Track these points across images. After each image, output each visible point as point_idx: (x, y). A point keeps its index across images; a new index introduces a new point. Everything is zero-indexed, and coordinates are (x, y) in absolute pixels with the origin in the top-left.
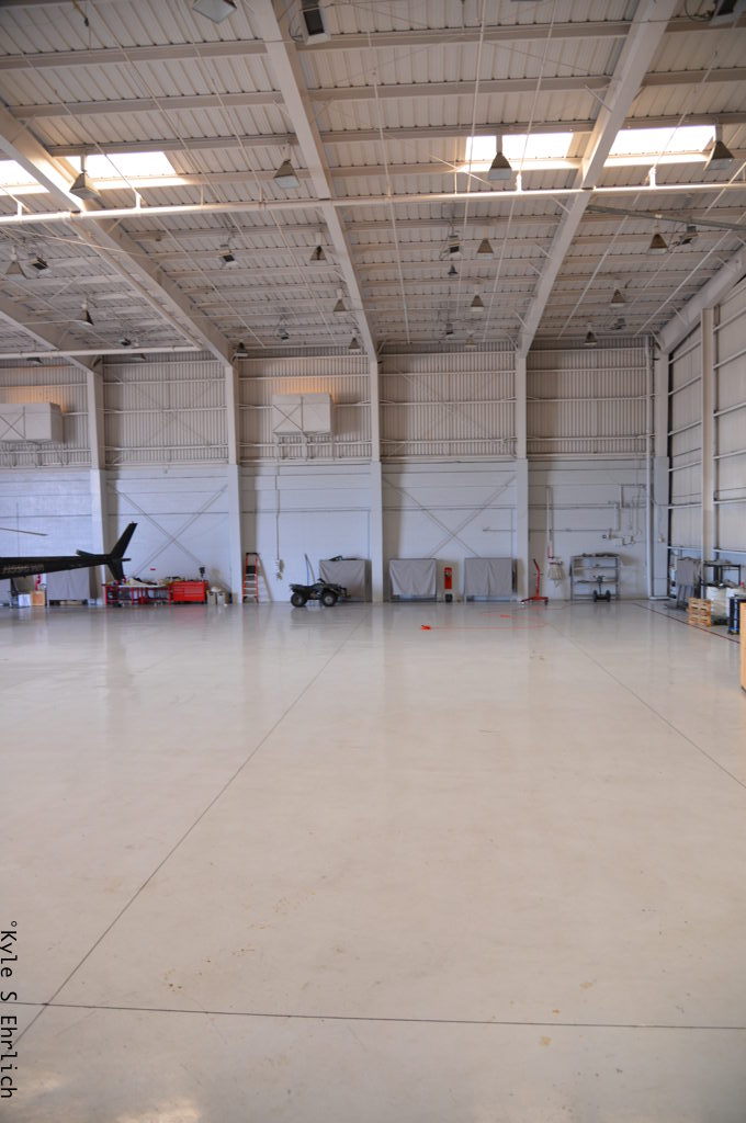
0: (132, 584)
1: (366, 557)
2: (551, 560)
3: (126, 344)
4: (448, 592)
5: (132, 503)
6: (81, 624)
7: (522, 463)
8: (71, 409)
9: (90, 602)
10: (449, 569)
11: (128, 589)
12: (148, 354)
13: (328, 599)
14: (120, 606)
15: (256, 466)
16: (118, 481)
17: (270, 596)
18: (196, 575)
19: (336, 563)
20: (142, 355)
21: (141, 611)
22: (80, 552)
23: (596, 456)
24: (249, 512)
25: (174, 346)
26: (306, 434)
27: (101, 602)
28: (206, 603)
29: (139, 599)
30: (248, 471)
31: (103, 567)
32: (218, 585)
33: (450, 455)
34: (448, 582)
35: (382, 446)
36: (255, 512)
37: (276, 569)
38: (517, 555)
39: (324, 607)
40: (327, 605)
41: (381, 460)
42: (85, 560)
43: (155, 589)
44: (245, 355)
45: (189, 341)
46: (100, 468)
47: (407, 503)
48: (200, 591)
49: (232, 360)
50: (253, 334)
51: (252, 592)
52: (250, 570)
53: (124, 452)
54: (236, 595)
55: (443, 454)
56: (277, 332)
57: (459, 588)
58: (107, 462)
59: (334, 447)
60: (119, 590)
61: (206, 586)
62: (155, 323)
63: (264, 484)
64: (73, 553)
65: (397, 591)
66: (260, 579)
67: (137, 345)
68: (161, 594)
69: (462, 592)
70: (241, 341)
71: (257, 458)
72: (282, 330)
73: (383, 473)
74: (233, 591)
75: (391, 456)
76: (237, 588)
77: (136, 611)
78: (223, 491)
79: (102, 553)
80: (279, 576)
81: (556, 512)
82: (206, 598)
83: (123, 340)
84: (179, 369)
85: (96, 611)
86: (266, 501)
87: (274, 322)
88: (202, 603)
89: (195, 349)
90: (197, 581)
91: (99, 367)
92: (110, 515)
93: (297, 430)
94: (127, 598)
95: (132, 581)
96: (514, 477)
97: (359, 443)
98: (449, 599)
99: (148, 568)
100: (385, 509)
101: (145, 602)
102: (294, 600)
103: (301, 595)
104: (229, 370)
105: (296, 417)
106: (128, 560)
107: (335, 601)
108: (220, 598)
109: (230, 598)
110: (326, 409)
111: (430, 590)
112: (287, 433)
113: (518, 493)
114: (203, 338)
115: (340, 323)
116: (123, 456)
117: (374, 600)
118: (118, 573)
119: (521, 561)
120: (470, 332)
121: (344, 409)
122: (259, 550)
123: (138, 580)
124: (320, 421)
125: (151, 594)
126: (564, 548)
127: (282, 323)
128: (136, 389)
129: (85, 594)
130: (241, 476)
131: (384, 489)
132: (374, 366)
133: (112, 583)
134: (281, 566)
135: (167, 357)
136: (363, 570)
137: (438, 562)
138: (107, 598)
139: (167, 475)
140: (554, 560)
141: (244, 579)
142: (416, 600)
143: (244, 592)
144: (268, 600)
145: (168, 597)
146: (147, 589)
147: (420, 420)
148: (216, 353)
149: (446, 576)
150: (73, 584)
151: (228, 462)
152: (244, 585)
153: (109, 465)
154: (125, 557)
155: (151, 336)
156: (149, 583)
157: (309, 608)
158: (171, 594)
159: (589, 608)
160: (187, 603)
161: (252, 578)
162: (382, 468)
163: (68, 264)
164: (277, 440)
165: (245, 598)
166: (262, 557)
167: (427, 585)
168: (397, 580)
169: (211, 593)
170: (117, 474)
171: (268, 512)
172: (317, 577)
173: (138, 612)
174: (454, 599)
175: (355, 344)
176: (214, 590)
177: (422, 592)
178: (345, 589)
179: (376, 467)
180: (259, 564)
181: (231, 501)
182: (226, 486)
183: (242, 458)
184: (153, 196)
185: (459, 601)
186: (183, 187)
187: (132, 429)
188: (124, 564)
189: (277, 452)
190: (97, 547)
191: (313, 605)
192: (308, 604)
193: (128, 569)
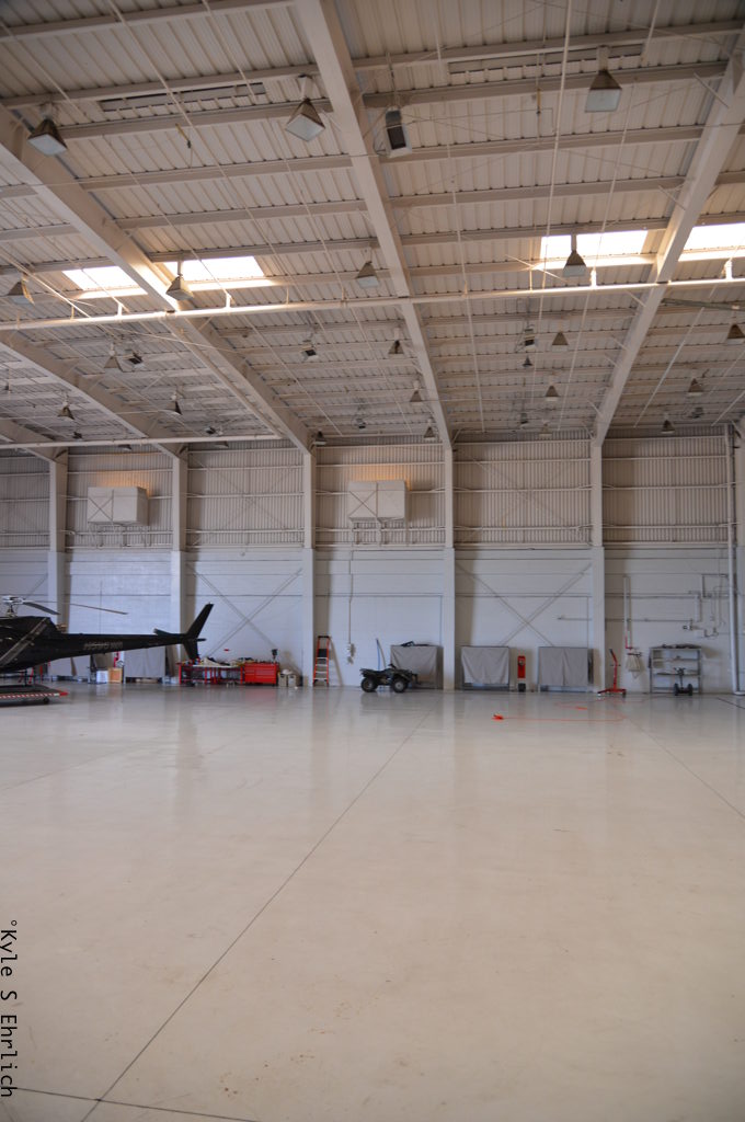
0: (206, 664)
1: (438, 644)
2: (629, 651)
3: (211, 432)
4: (522, 681)
5: (210, 585)
6: (153, 704)
7: (598, 552)
8: (157, 493)
9: (165, 680)
10: (523, 657)
11: (201, 669)
12: (232, 442)
13: (399, 685)
14: (193, 685)
15: (331, 550)
16: (198, 563)
17: (341, 680)
18: (268, 656)
19: (407, 649)
20: (225, 443)
21: (213, 691)
22: (157, 631)
23: (676, 545)
24: (322, 596)
25: (256, 435)
26: (380, 520)
27: (175, 681)
28: (277, 685)
29: (212, 679)
30: (322, 555)
31: (179, 647)
32: (290, 667)
33: (524, 542)
34: (521, 671)
35: (456, 532)
36: (329, 595)
37: (347, 653)
38: (592, 645)
39: (394, 693)
40: (397, 691)
41: (454, 547)
42: (162, 639)
43: (227, 669)
44: (323, 443)
45: (271, 430)
46: (181, 550)
47: (480, 589)
48: (272, 673)
49: (310, 448)
50: (331, 423)
51: (322, 676)
52: (321, 654)
53: (204, 535)
54: (307, 678)
55: (516, 541)
56: (355, 422)
57: (533, 676)
58: (187, 544)
59: (408, 532)
60: (193, 669)
61: (278, 668)
62: (239, 413)
63: (338, 568)
64: (151, 633)
65: (468, 679)
66: (331, 662)
67: (221, 433)
68: (233, 675)
69: (535, 680)
70: (320, 430)
71: (332, 542)
72: (359, 420)
73: (456, 559)
74: (304, 674)
75: (465, 542)
76: (308, 672)
77: (208, 691)
78: (297, 574)
79: (179, 632)
80: (350, 660)
81: (633, 600)
82: (277, 679)
83: (208, 429)
84: (262, 456)
85: (169, 691)
86: (339, 585)
87: (352, 412)
88: (273, 685)
89: (275, 437)
90: (269, 663)
91: (185, 453)
92: (188, 595)
93: (372, 516)
94: (201, 678)
95: (206, 660)
96: (590, 565)
97: (433, 529)
98: (522, 688)
99: (222, 649)
100: (458, 595)
101: (218, 682)
102: (364, 685)
103: (372, 680)
104: (307, 458)
105: (372, 503)
106: (203, 640)
107: (406, 687)
108: (292, 681)
109: (300, 681)
110: (401, 496)
111: (503, 677)
112: (360, 519)
113: (594, 582)
114: (284, 427)
115: (416, 413)
116: (203, 538)
117: (445, 687)
118: (193, 653)
119: (598, 651)
120: (544, 422)
121: (418, 496)
122: (330, 635)
123: (212, 660)
124: (395, 507)
125: (224, 674)
126: (643, 638)
127: (360, 413)
128: (219, 476)
129: (160, 672)
130: (316, 560)
131: (456, 574)
132: (448, 455)
133: (186, 662)
134: (352, 650)
135: (249, 445)
136: (434, 657)
137: (511, 651)
138: (182, 677)
139: (245, 558)
140: (632, 651)
141: (315, 662)
142: (488, 689)
143: (315, 675)
144: (338, 684)
145: (240, 677)
146: (220, 669)
147: (494, 507)
148: (296, 441)
149: (519, 665)
150: (148, 663)
151: (303, 546)
152: (315, 668)
153: (189, 548)
154: (200, 637)
155: (236, 425)
156: (223, 663)
157: (379, 693)
158: (244, 676)
159: (669, 702)
160: (259, 684)
161: (324, 662)
162: (456, 554)
163: (161, 358)
164: (351, 525)
165: (315, 681)
166: (333, 640)
167: (499, 674)
168: (468, 667)
169: (282, 676)
170: (197, 557)
171: (341, 595)
172: (388, 662)
173: (210, 693)
174: (527, 688)
175: (430, 432)
176: (285, 672)
177: (495, 680)
178: (416, 675)
179: (449, 553)
180: (330, 648)
181: (305, 585)
182: (301, 570)
183: (317, 542)
184: (242, 297)
185: (532, 691)
186: (270, 288)
187: (212, 513)
188: (199, 643)
189: (351, 537)
190: (174, 627)
191: (383, 691)
192: (378, 689)
193: (202, 649)
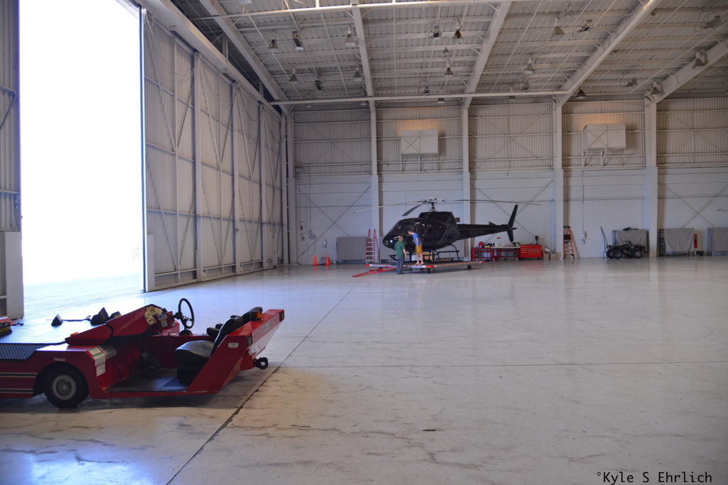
1: (641, 228)
5: (485, 195)
8: (445, 134)
10: (696, 235)
15: (570, 171)
16: (476, 181)
17: (578, 254)
18: (532, 241)
19: (629, 232)
22: (491, 223)
28: (542, 259)
32: (548, 247)
33: (694, 163)
34: (696, 243)
36: (569, 200)
37: (582, 237)
41: (657, 166)
46: (469, 172)
47: (668, 193)
52: (567, 238)
53: (478, 164)
54: (560, 254)
57: (703, 246)
59: (619, 158)
61: (541, 248)
63: (573, 182)
65: (669, 250)
66: (572, 243)
69: (705, 249)
71: (570, 165)
73: (658, 174)
74: (558, 251)
75: (662, 164)
76: (560, 247)
78: (546, 187)
80: (584, 241)
82: (542, 256)
84: (517, 109)
86: (574, 194)
88: (540, 259)
90: (535, 245)
93: (604, 147)
97: (636, 156)
101: (496, 259)
103: (613, 251)
104: (560, 109)
105: (603, 139)
106: (515, 229)
110: (623, 133)
111: (690, 248)
117: (651, 255)
121: (631, 134)
122: (570, 225)
123: (490, 244)
124: (619, 141)
128: (487, 122)
131: (658, 184)
132: (654, 107)
134: (586, 234)
136: (645, 237)
138: (473, 256)
139: (508, 177)
141: (565, 243)
143: (564, 251)
149: (695, 239)
152: (564, 247)
160: (531, 259)
161: (568, 243)
162: (658, 171)
164: (583, 153)
165: (565, 255)
166: (571, 229)
167: (688, 245)
168: (669, 241)
169: (545, 252)
170: (476, 177)
171: (576, 200)
176: (546, 250)
177: (685, 249)
179: (654, 170)
180: (572, 234)
181: (559, 193)
182: (549, 184)
187: (481, 147)
189: (582, 162)
